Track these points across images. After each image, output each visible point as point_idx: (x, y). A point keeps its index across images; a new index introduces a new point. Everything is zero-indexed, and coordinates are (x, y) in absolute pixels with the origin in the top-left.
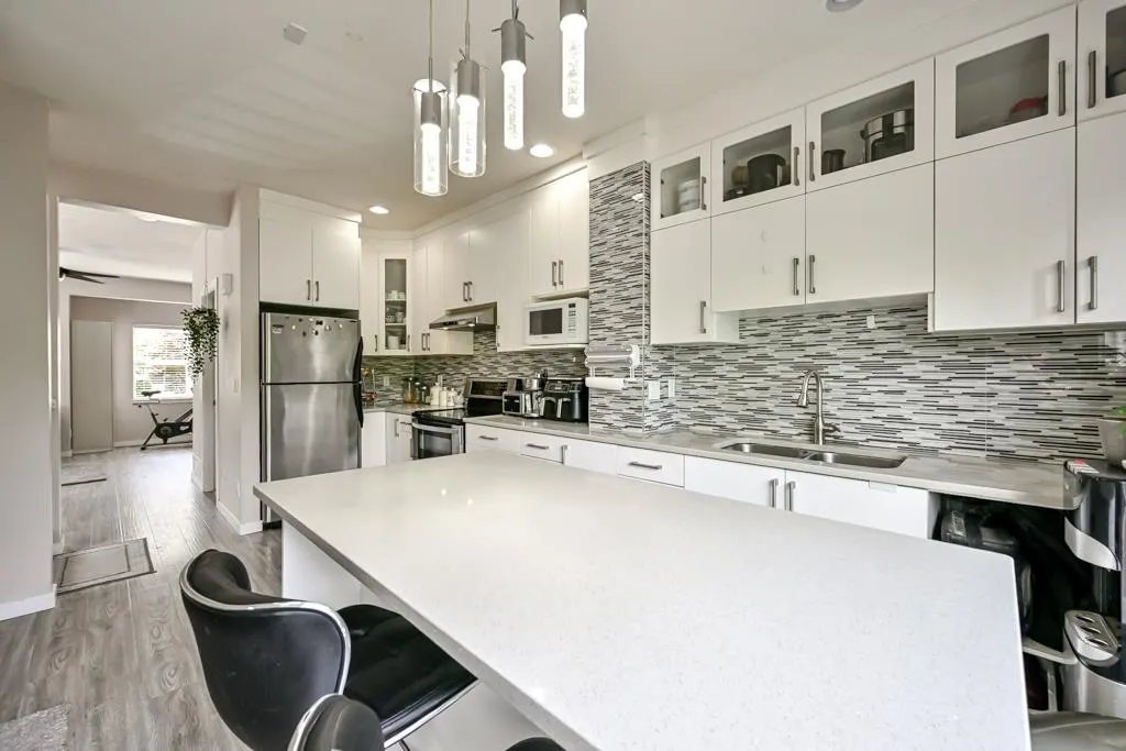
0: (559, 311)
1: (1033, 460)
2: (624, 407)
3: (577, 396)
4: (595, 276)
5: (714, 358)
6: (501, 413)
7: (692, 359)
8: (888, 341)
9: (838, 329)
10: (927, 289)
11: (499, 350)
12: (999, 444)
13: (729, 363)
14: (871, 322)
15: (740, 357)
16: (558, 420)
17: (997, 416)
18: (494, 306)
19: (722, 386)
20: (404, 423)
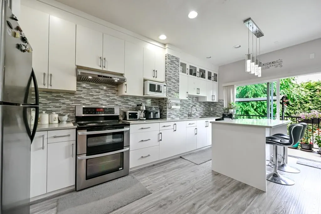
8: (195, 102)
10: (206, 96)
20: (55, 137)
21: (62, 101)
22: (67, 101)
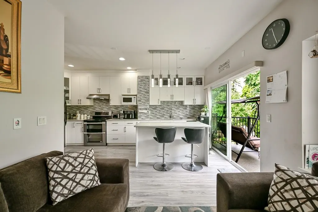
0: (131, 98)
1: (190, 118)
2: (145, 115)
3: (133, 114)
4: (138, 93)
5: (157, 107)
6: (111, 118)
7: (153, 107)
8: (178, 105)
9: (173, 104)
10: (184, 100)
11: (110, 105)
12: (188, 116)
13: (159, 108)
14: (177, 103)
15: (161, 107)
16: (126, 119)
17: (188, 114)
18: (109, 95)
19: (158, 111)
20: (77, 124)
21: (89, 109)
22: (91, 110)
